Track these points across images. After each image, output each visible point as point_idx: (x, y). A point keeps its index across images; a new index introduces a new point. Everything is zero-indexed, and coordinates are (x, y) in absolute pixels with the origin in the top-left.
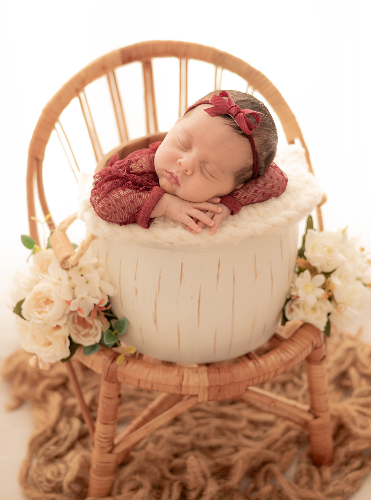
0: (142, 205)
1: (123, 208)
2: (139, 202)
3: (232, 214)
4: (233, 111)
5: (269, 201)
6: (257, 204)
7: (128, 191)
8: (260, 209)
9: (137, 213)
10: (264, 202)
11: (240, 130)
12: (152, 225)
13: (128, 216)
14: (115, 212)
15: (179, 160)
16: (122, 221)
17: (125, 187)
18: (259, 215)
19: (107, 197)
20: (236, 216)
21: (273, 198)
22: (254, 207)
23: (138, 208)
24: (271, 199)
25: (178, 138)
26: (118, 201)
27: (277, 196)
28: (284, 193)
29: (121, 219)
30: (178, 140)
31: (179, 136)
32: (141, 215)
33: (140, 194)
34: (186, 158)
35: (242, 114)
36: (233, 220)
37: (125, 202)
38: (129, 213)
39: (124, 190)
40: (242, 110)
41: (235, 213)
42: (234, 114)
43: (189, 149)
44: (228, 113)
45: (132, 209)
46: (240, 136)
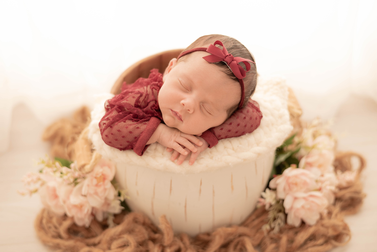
0: (140, 136)
1: (123, 137)
2: (136, 133)
3: (209, 146)
4: (228, 59)
5: (243, 137)
6: (233, 138)
7: (129, 122)
8: (235, 143)
9: (134, 142)
10: (240, 137)
11: (234, 76)
12: (145, 153)
13: (127, 144)
14: (116, 140)
15: (182, 102)
16: (122, 147)
17: (126, 119)
18: (233, 149)
19: (111, 127)
20: (213, 149)
21: (247, 134)
22: (230, 142)
23: (136, 138)
24: (245, 135)
25: (179, 81)
26: (119, 131)
27: (251, 132)
28: (258, 129)
29: (121, 145)
30: (180, 83)
31: (180, 79)
32: (137, 145)
33: (139, 125)
34: (189, 100)
35: (235, 62)
36: (211, 152)
37: (125, 131)
38: (128, 142)
39: (125, 122)
40: (235, 58)
41: (213, 146)
42: (229, 62)
43: (190, 91)
44: (223, 61)
45: (130, 138)
46: (234, 81)
